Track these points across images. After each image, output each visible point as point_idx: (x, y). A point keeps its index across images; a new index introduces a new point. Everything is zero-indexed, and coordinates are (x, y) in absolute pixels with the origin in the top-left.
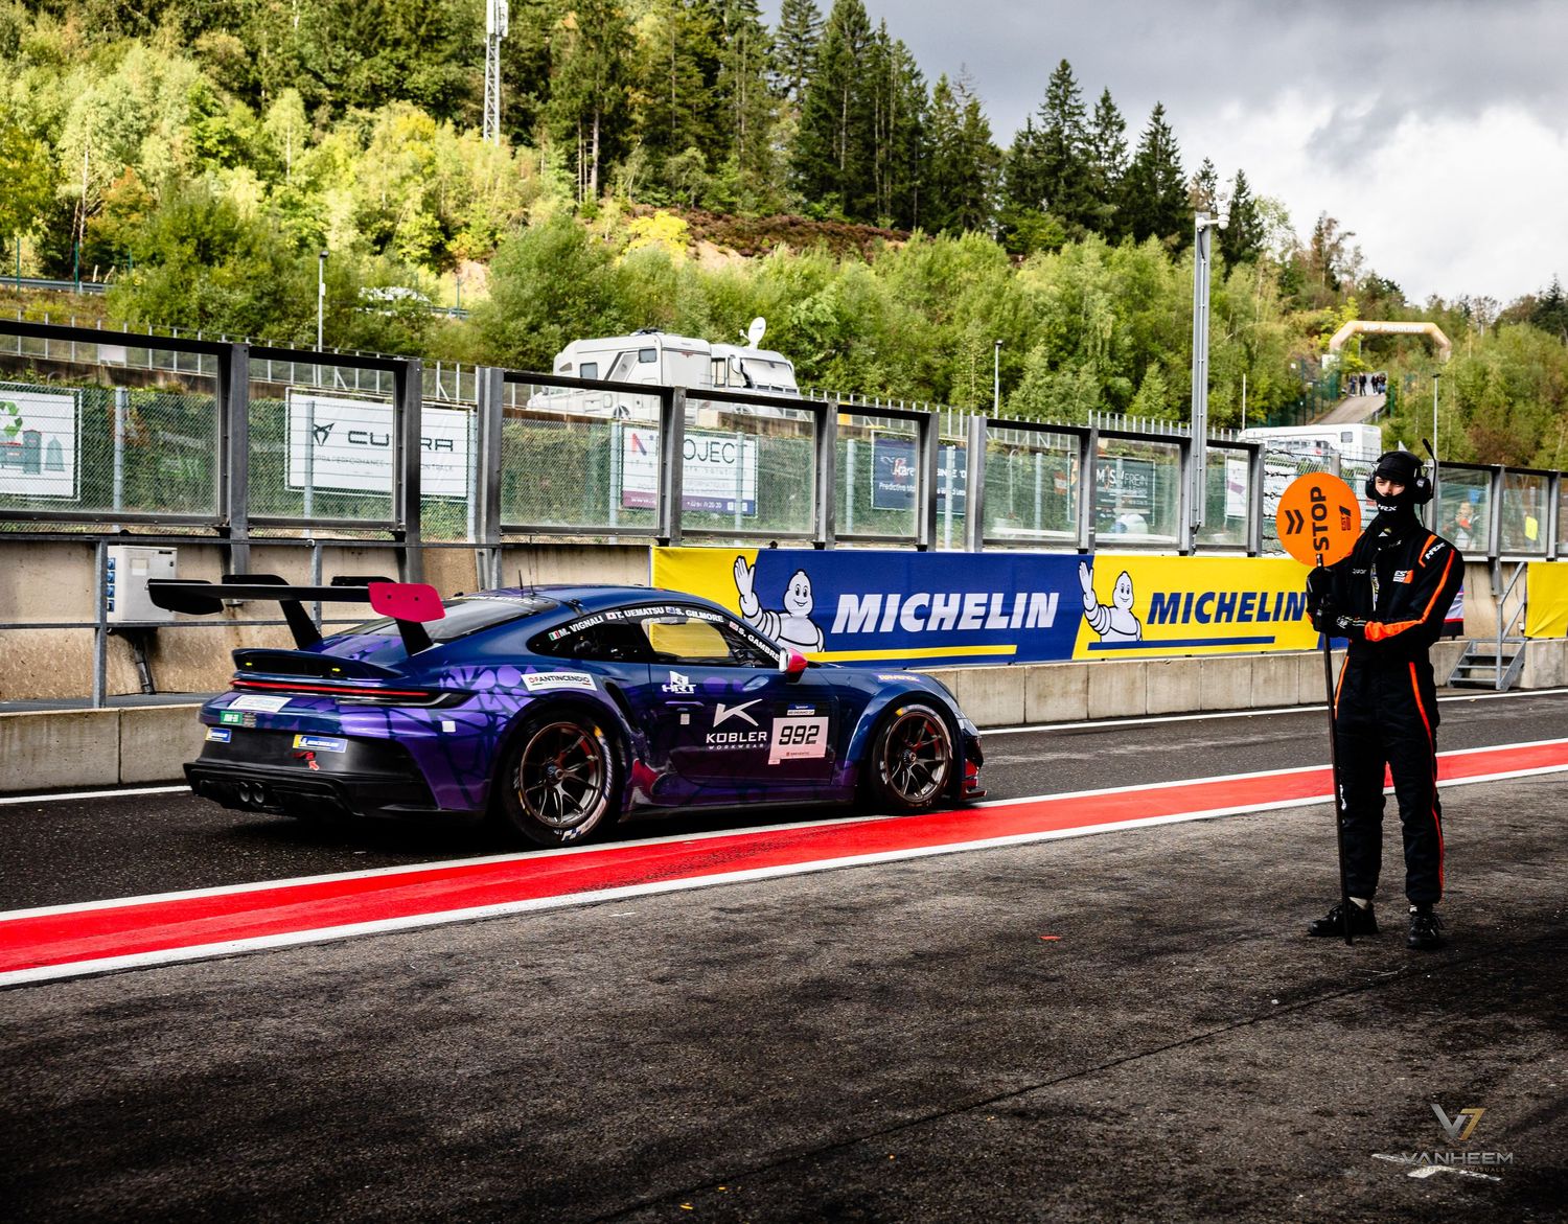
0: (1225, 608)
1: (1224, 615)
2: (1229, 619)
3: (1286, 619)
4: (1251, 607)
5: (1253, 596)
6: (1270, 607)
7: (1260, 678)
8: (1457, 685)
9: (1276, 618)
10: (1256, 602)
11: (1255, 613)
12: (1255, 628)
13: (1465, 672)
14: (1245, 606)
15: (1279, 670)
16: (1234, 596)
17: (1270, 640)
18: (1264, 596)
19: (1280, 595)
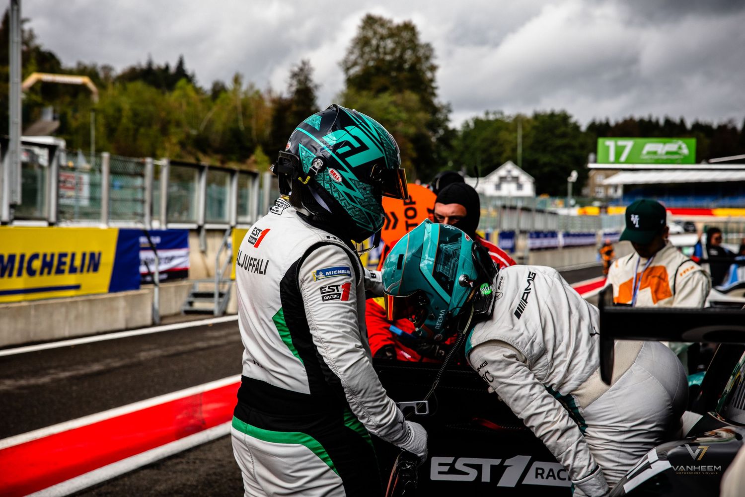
0: (47, 265)
1: (46, 270)
2: (49, 273)
3: (88, 271)
4: (64, 263)
5: (65, 255)
6: (78, 263)
7: (72, 316)
8: (187, 312)
9: (82, 271)
10: (68, 260)
11: (67, 268)
12: (69, 279)
13: (191, 304)
14: (61, 263)
15: (84, 309)
16: (52, 256)
17: (77, 287)
18: (73, 255)
19: (84, 255)
